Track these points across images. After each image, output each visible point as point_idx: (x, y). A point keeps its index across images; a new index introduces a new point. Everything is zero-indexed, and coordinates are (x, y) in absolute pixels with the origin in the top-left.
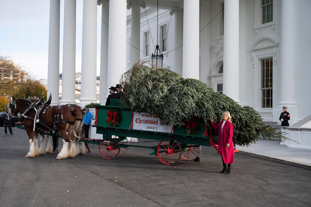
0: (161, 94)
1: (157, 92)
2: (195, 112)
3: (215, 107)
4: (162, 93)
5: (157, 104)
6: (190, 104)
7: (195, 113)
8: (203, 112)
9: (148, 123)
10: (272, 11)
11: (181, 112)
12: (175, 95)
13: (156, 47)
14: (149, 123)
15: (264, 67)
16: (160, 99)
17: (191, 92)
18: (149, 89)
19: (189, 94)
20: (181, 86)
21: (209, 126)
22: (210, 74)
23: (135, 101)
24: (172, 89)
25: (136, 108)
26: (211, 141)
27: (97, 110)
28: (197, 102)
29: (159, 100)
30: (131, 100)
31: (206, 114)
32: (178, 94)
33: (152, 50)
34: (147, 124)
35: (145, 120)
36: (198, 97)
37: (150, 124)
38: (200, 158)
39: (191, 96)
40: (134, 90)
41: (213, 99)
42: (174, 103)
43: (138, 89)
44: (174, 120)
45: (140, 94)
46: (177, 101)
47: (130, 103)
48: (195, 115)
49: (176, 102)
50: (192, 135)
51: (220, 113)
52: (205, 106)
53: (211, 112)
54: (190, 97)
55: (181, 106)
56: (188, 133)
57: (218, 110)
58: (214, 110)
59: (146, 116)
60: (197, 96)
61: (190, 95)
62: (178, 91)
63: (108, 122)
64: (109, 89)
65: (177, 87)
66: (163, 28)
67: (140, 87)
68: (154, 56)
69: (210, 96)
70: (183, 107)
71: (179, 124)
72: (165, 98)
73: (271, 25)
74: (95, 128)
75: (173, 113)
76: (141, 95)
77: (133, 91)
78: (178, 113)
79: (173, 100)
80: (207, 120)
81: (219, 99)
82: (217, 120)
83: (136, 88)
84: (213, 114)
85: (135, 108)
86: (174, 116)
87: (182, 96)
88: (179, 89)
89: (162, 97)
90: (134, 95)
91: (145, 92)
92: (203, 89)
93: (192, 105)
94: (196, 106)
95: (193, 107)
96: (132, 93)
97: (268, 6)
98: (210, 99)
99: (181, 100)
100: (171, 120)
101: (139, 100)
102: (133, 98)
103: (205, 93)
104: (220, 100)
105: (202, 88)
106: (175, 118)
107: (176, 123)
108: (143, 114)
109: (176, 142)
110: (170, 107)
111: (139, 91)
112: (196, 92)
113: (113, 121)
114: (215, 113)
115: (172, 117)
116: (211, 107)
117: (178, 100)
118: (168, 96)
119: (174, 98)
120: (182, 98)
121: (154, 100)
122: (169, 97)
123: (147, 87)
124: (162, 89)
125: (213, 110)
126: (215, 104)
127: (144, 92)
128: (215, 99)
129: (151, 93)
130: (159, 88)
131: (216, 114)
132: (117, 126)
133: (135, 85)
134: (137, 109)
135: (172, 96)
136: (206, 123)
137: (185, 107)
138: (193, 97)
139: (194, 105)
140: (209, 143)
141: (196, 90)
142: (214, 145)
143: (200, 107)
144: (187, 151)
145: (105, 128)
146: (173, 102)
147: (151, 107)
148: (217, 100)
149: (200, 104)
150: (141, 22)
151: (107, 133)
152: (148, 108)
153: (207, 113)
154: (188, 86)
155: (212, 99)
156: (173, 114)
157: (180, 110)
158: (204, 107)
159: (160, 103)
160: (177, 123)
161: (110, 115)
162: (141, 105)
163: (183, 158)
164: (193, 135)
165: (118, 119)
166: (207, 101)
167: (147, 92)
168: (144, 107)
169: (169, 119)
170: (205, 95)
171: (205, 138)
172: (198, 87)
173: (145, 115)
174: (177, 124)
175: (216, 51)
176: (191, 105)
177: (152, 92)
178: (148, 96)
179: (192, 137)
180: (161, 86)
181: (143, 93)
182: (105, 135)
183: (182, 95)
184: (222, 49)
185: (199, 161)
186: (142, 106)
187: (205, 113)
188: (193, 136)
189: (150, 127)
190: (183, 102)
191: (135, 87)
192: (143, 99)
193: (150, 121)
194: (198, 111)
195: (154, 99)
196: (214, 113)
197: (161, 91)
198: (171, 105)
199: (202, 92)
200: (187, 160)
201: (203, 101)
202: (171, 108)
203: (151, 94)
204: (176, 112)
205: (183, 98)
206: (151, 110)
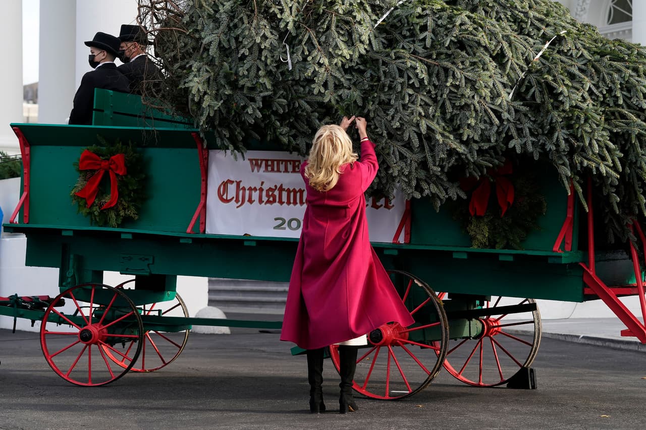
0: (346, 52)
1: (323, 39)
2: (513, 132)
3: (608, 105)
4: (350, 43)
5: (326, 100)
6: (486, 92)
7: (512, 138)
8: (552, 130)
9: (281, 202)
11: (443, 135)
12: (415, 53)
14: (284, 199)
16: (338, 75)
17: (492, 35)
18: (282, 25)
19: (479, 43)
20: (443, 10)
21: (581, 196)
23: (218, 90)
24: (399, 24)
25: (220, 125)
26: (591, 273)
27: (27, 150)
28: (520, 86)
29: (335, 77)
30: (195, 84)
31: (566, 140)
32: (428, 45)
34: (277, 204)
35: (266, 187)
36: (527, 61)
37: (289, 203)
38: (537, 371)
39: (491, 56)
40: (210, 37)
41: (598, 66)
42: (411, 91)
43: (230, 29)
44: (410, 172)
45: (242, 52)
46: (421, 81)
47: (190, 97)
48: (511, 144)
49: (417, 85)
50: (497, 246)
51: (637, 131)
52: (562, 103)
53: (593, 131)
54: (487, 59)
55: (444, 104)
56: (479, 237)
57: (623, 116)
58: (606, 120)
59: (271, 166)
60: (523, 54)
61: (486, 48)
62: (428, 34)
63: (82, 203)
64: (88, 44)
65: (420, 16)
67: (241, 19)
69: (586, 53)
70: (454, 106)
71: (434, 196)
72: (362, 67)
74: (22, 240)
75: (406, 139)
76: (243, 57)
77: (205, 41)
78: (428, 138)
79: (401, 76)
80: (573, 167)
81: (628, 68)
82: (623, 168)
83: (221, 27)
84: (603, 135)
85: (217, 123)
86: (408, 154)
87: (448, 56)
88: (430, 22)
89: (347, 67)
90: (211, 63)
91: (266, 44)
92: (547, 25)
93: (499, 95)
94: (518, 104)
95: (500, 105)
96: (198, 48)
98: (583, 67)
99: (442, 73)
100: (396, 174)
101: (234, 85)
102: (206, 75)
103: (560, 40)
104: (636, 70)
105: (544, 17)
106: (414, 165)
107: (419, 188)
108: (257, 160)
109: (420, 285)
110: (392, 111)
111: (237, 38)
112: (513, 36)
113: (107, 199)
114: (611, 132)
115: (402, 157)
116: (591, 106)
117: (430, 75)
118: (377, 60)
119: (409, 65)
120: (448, 64)
121: (310, 81)
122: (384, 63)
123: (273, 19)
124: (347, 27)
125: (598, 117)
126: (610, 91)
127: (258, 40)
128: (610, 65)
129: (292, 46)
130: (334, 19)
131: (614, 137)
132: (127, 221)
133: (216, 12)
134: (228, 127)
135: (398, 58)
136: (566, 182)
137: (462, 108)
138: (500, 58)
139: (506, 96)
140: (585, 285)
141: (516, 28)
142: (611, 292)
143: (536, 108)
144: (475, 338)
145: (71, 234)
146: (402, 84)
147: (297, 117)
148: (619, 71)
149: (537, 94)
151: (80, 260)
152: (278, 124)
153: (571, 135)
154: (474, 10)
155: (593, 66)
156: (404, 146)
157: (438, 123)
158: (555, 104)
159: (340, 96)
160: (424, 186)
161: (92, 171)
162: (245, 107)
163: (456, 376)
164: (504, 248)
165: (130, 188)
166: (572, 77)
167: (275, 43)
168: (259, 115)
169: (388, 168)
170: (559, 52)
171: (564, 261)
172: (526, 14)
173: (267, 161)
174: (427, 192)
176: (492, 99)
177: (301, 41)
178: (280, 64)
179: (501, 258)
180: (341, 12)
181: (255, 48)
182: (70, 272)
183: (450, 52)
185: (534, 387)
186: (253, 112)
187: (561, 134)
188: (505, 254)
189: (291, 220)
190: (452, 85)
191: (216, 21)
192: (258, 77)
193: (289, 191)
194: (527, 125)
195: (309, 73)
196: (605, 133)
197: (343, 35)
198: (392, 102)
199: (545, 38)
200: (473, 386)
201: (550, 78)
202: (393, 117)
203: (292, 53)
204: (419, 135)
205: (453, 63)
206: (294, 131)
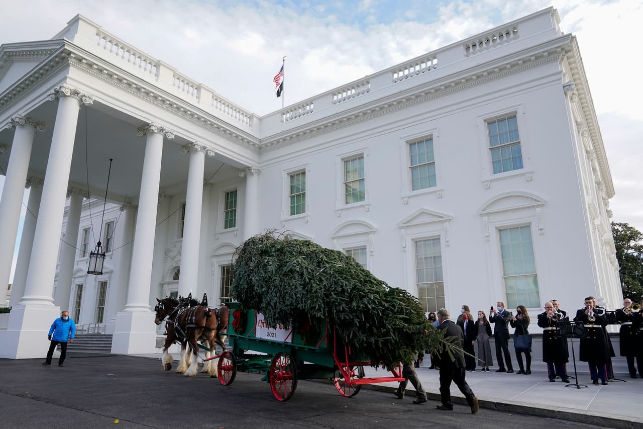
10: (235, 216)
13: (98, 244)
15: (223, 275)
22: (163, 280)
33: (92, 247)
63: (234, 326)
66: (109, 226)
68: (94, 254)
73: (233, 231)
97: (231, 211)
150: (81, 216)
175: (172, 254)
179: (306, 349)
184: (180, 253)
